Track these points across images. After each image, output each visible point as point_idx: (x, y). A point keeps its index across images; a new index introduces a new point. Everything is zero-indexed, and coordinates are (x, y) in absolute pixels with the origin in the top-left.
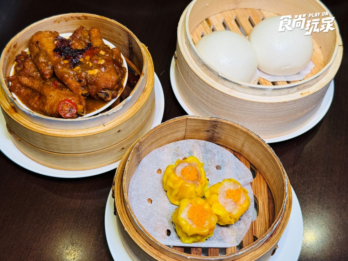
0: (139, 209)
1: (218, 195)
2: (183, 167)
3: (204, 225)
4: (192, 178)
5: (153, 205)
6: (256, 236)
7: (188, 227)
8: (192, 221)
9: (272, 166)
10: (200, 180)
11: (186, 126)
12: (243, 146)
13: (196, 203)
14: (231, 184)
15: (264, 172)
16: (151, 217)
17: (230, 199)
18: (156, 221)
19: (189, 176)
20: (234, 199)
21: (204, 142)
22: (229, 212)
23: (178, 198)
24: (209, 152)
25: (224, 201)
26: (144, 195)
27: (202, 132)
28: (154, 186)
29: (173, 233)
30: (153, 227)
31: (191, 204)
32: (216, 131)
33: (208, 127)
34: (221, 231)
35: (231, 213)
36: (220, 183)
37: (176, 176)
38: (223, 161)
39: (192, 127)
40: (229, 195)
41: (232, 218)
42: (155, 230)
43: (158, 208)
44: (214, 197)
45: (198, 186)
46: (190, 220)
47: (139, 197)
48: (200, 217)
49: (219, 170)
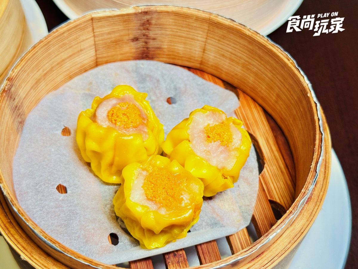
0: (44, 210)
1: (189, 141)
2: (109, 108)
3: (181, 204)
4: (132, 122)
5: (70, 195)
6: (275, 200)
7: (152, 216)
8: (156, 203)
9: (268, 67)
10: (147, 123)
11: (94, 36)
12: (204, 50)
13: (153, 166)
14: (207, 116)
15: (252, 88)
16: (73, 220)
17: (215, 141)
18: (84, 223)
19: (126, 120)
20: (223, 141)
21: (133, 63)
22: (219, 167)
23: (114, 169)
24: (148, 79)
25: (205, 148)
26: (47, 181)
27: (126, 43)
28: (62, 160)
29: (123, 239)
30: (81, 237)
31: (144, 170)
32: (151, 34)
33: (134, 30)
34: (210, 208)
35: (223, 168)
36: (187, 119)
37: (100, 127)
38: (175, 89)
39: (106, 37)
40: (210, 136)
41: (226, 178)
42: (87, 241)
43: (81, 198)
44: (184, 147)
45: (147, 136)
46: (152, 200)
47: (37, 187)
48: (169, 191)
49: (174, 105)
